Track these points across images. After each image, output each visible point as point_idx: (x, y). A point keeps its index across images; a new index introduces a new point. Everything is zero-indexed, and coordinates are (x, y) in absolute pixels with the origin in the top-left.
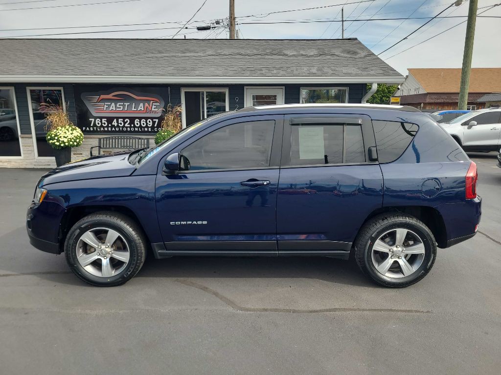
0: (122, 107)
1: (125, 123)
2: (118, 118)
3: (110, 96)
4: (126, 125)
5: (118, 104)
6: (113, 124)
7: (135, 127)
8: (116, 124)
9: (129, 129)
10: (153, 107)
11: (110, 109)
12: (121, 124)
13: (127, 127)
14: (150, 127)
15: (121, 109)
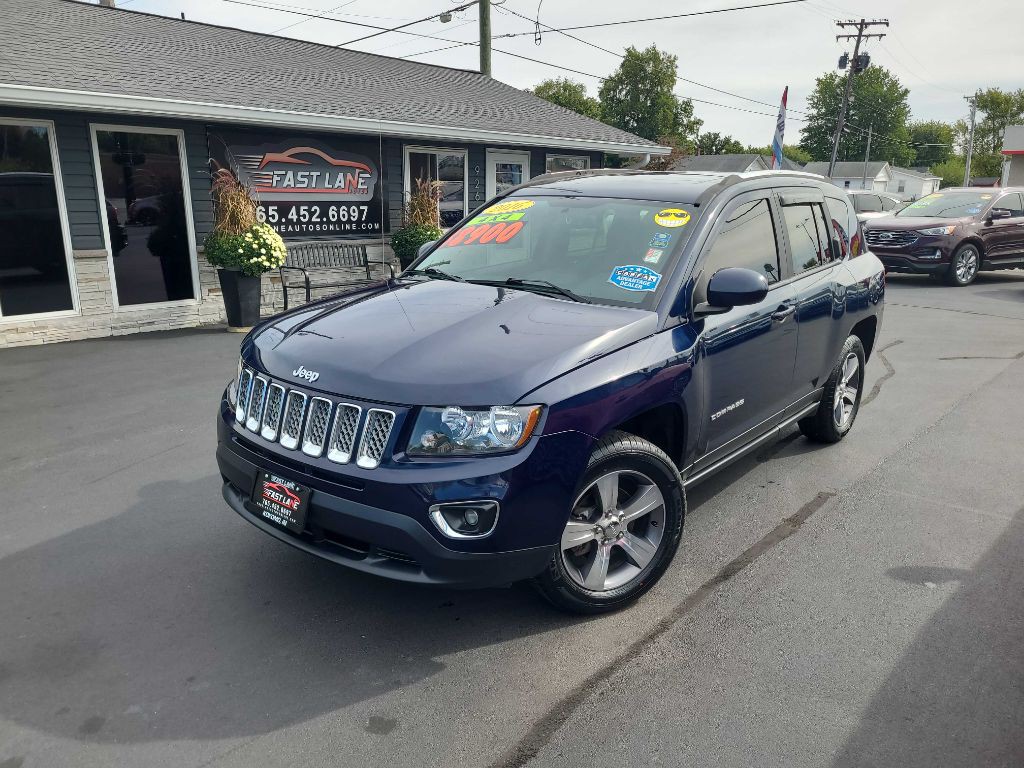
0: (306, 180)
1: (312, 214)
2: (298, 205)
3: (283, 157)
4: (314, 219)
5: (300, 174)
6: (290, 217)
7: (329, 222)
8: (295, 218)
9: (318, 228)
10: (361, 181)
11: (285, 185)
12: (304, 216)
13: (315, 224)
14: (354, 222)
15: (305, 185)
